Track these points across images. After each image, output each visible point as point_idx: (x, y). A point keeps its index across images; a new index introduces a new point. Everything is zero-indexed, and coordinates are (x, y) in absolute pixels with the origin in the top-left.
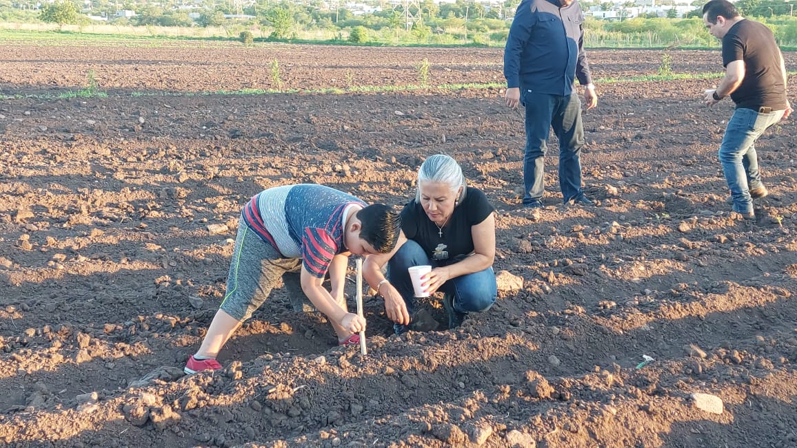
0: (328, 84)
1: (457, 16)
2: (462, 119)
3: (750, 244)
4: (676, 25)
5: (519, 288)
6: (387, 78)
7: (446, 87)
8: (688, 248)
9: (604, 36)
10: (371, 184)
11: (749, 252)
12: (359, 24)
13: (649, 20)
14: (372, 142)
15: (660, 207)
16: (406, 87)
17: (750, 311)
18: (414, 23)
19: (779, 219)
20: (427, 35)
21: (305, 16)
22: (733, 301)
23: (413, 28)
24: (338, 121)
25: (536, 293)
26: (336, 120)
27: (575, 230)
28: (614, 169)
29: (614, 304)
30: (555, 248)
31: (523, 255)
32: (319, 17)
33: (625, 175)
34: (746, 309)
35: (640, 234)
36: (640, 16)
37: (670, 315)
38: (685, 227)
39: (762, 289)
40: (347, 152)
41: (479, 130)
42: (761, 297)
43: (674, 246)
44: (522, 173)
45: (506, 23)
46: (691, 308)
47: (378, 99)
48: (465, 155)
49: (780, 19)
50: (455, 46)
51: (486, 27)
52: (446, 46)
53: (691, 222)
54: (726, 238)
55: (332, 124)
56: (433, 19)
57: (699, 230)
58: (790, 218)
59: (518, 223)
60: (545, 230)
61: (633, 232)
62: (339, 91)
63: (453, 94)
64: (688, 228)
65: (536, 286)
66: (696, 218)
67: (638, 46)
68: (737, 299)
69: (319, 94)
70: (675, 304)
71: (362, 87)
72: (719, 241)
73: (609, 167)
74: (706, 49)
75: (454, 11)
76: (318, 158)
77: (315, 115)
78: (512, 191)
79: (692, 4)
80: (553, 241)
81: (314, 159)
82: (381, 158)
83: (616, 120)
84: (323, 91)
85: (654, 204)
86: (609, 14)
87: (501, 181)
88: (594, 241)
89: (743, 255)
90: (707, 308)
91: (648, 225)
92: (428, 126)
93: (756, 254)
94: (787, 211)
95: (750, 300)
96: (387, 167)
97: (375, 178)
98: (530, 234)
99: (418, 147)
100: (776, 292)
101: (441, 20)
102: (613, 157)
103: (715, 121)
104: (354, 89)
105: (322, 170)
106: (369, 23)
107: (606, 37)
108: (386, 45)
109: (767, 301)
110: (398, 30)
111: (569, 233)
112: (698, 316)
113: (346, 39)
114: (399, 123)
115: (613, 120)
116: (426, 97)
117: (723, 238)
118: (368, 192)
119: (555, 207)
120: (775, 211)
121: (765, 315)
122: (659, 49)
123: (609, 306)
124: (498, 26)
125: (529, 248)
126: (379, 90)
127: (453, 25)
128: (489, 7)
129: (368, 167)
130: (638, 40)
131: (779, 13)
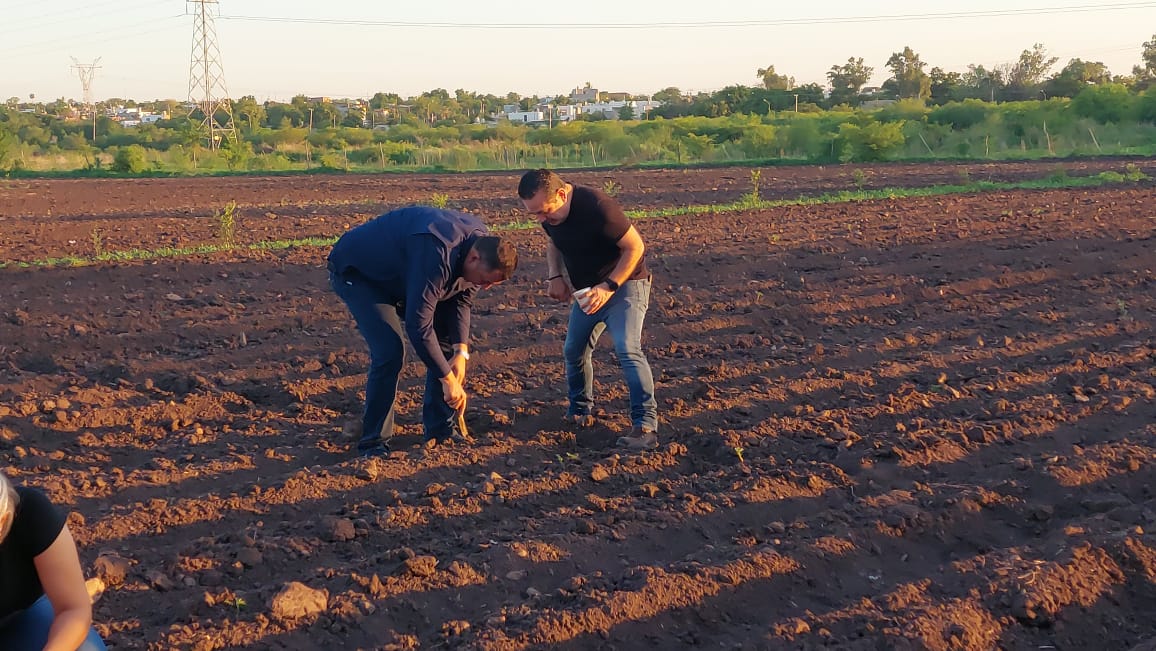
0: (62, 249)
1: (295, 124)
2: (281, 303)
3: (692, 496)
4: (631, 130)
5: (318, 610)
6: (166, 234)
7: (264, 246)
8: (601, 510)
9: (526, 152)
10: (101, 432)
11: (690, 510)
12: (129, 140)
13: (592, 124)
14: (118, 353)
15: (569, 439)
16: (197, 249)
17: (679, 613)
18: (224, 137)
19: (739, 451)
20: (245, 157)
21: (38, 131)
22: (654, 601)
23: (222, 146)
24: (66, 318)
25: (348, 614)
26: (62, 316)
27: (430, 492)
28: (508, 377)
29: (466, 625)
30: (394, 528)
31: (341, 545)
32: (63, 131)
33: (524, 387)
34: (673, 612)
35: (531, 490)
36: (579, 117)
37: (553, 636)
38: (600, 473)
39: (698, 576)
40: (69, 375)
41: (304, 321)
42: (695, 588)
43: (579, 508)
44: (363, 396)
45: (374, 134)
46: (587, 620)
47: (144, 274)
48: (274, 367)
49: (781, 117)
50: (292, 173)
51: (343, 141)
52: (277, 174)
53: (610, 464)
54: (658, 489)
55: (54, 324)
56: (257, 129)
57: (622, 476)
58: (758, 446)
59: (342, 486)
60: (381, 496)
61: (521, 489)
62: (77, 262)
63: (274, 257)
64: (605, 475)
65: (349, 604)
66: (618, 457)
67: (578, 165)
68: (660, 597)
69: (43, 269)
70: (561, 616)
71: (119, 253)
72: (647, 494)
73: (501, 376)
74: (675, 167)
75: (289, 117)
76: (15, 388)
77: (26, 310)
78: (340, 429)
79: (654, 98)
80: (391, 515)
81: (9, 390)
82: (127, 383)
83: (524, 292)
84: (51, 262)
85: (559, 437)
86: (531, 116)
87: (326, 411)
88: (457, 509)
89: (680, 515)
90: (613, 618)
91: (543, 476)
92: (221, 317)
93: (700, 512)
94: (754, 435)
95: (679, 595)
96: (138, 397)
97: (112, 420)
98: (356, 506)
99: (197, 357)
100: (719, 578)
101: (268, 131)
102: (512, 356)
103: (670, 287)
104: (104, 257)
105: (20, 412)
106: (149, 139)
107: (529, 152)
108: (177, 175)
109: (705, 594)
110: (197, 150)
111: (421, 499)
112: (599, 631)
113: (108, 168)
114: (173, 315)
115: (520, 294)
116: (228, 264)
117: (653, 489)
118: (94, 448)
119: (405, 453)
120: (735, 437)
121: (701, 619)
122: (607, 169)
123: (457, 630)
124: (362, 138)
125: (351, 532)
126: (149, 255)
127: (288, 140)
128: (345, 109)
129: (103, 400)
130: (577, 156)
131: (778, 108)
